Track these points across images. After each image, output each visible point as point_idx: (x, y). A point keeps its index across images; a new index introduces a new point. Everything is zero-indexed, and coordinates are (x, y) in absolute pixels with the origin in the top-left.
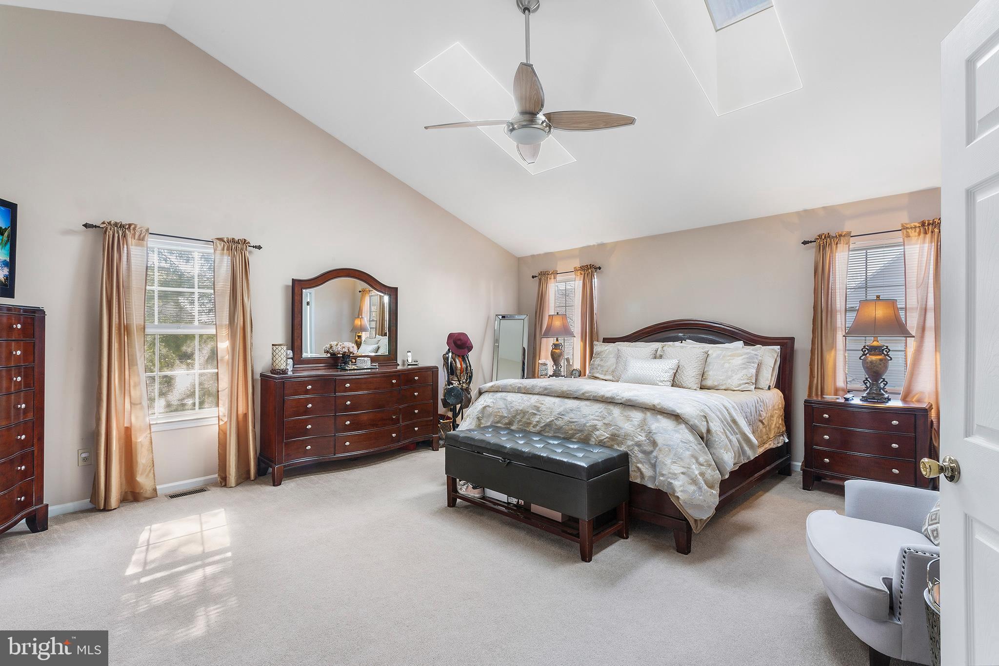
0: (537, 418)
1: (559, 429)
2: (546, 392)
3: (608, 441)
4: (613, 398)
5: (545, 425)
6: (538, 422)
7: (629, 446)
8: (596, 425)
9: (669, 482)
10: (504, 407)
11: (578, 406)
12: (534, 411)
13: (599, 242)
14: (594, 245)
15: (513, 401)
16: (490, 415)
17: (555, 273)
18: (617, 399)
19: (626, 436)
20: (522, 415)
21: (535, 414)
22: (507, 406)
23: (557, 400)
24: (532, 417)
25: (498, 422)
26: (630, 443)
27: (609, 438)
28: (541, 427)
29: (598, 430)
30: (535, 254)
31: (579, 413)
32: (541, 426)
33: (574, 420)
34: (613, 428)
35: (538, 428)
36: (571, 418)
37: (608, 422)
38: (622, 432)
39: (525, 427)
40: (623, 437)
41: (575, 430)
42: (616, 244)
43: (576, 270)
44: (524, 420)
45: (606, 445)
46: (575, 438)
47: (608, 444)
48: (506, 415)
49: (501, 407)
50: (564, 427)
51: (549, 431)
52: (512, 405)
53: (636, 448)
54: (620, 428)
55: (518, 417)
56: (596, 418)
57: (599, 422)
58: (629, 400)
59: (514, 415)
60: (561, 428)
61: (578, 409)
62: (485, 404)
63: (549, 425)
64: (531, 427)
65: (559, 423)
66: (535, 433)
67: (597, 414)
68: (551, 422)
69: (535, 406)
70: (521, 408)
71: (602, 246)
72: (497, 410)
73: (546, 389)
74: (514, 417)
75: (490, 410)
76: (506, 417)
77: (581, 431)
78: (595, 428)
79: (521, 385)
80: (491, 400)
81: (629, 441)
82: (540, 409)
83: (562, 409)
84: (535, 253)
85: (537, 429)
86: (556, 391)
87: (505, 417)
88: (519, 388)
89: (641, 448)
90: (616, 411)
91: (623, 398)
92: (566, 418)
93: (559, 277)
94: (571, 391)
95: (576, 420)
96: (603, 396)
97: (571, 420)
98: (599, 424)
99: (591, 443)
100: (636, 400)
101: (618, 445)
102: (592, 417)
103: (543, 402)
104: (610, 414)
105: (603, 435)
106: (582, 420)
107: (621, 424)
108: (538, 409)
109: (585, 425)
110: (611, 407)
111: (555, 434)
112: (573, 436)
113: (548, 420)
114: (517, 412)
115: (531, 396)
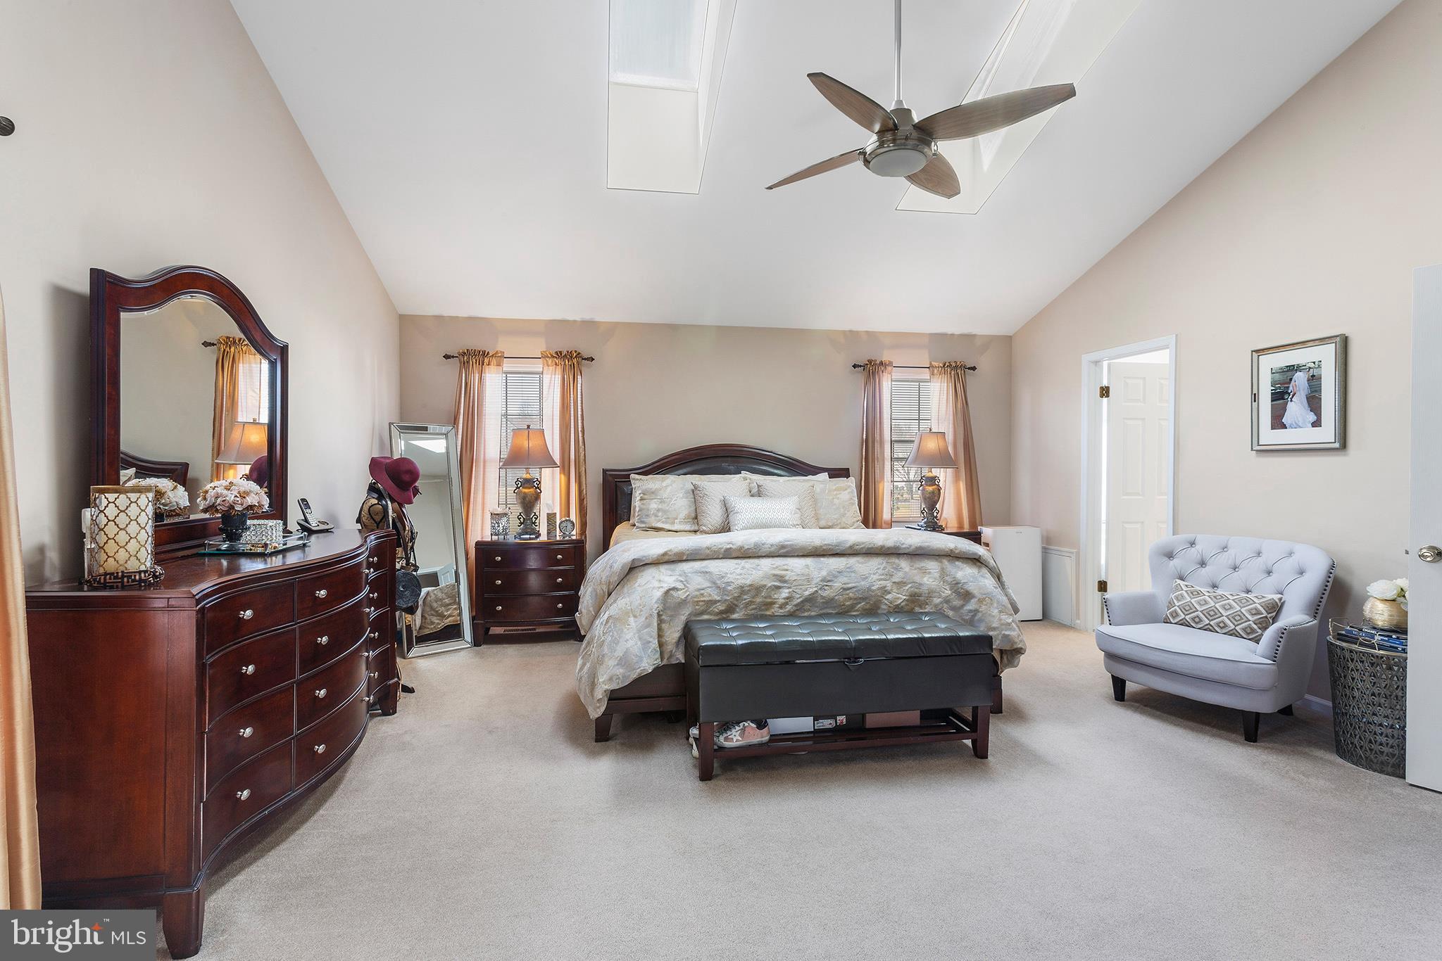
0: (785, 593)
1: (829, 602)
2: (782, 551)
3: (906, 605)
4: (897, 548)
5: (802, 602)
6: (787, 598)
7: (936, 606)
8: (885, 587)
9: (1004, 634)
10: (708, 584)
11: (848, 566)
12: (776, 584)
13: (587, 317)
14: (575, 321)
15: (727, 573)
16: (683, 603)
17: (500, 357)
18: (905, 548)
19: (931, 593)
20: (753, 593)
21: (778, 588)
22: (714, 583)
23: (809, 561)
24: (773, 593)
25: (702, 613)
26: (937, 601)
27: (907, 600)
28: (795, 605)
29: (890, 593)
30: (445, 314)
31: (853, 574)
32: (795, 603)
33: (850, 585)
34: (910, 585)
35: (789, 607)
36: (845, 584)
37: (900, 580)
38: (924, 589)
39: (763, 610)
40: (927, 595)
41: (856, 599)
42: (615, 326)
43: (544, 356)
44: (758, 600)
45: (905, 610)
46: (857, 611)
47: (906, 608)
48: (718, 598)
49: (704, 586)
50: (836, 598)
51: (807, 608)
52: (726, 580)
53: (945, 605)
54: (920, 584)
55: (745, 597)
56: (883, 577)
57: (888, 582)
58: (921, 548)
59: (736, 595)
60: (833, 599)
61: (850, 570)
62: (666, 587)
63: (810, 600)
64: (776, 609)
65: (827, 593)
66: (784, 616)
67: (880, 571)
68: (813, 594)
69: (774, 575)
70: (748, 582)
71: (589, 325)
72: (698, 593)
73: (783, 547)
74: (737, 598)
75: (681, 595)
76: (719, 601)
77: (864, 599)
78: (885, 591)
79: (731, 546)
80: (674, 578)
81: (935, 599)
82: (787, 578)
83: (824, 573)
84: (447, 312)
85: (787, 610)
86: (802, 548)
87: (716, 602)
88: (728, 550)
89: (951, 604)
90: (904, 564)
91: (910, 546)
92: (837, 585)
93: (508, 365)
94: (829, 545)
95: (854, 585)
96: (882, 547)
97: (845, 586)
98: (889, 585)
99: (879, 612)
100: (928, 547)
101: (921, 607)
102: (875, 577)
103: (786, 567)
104: (898, 568)
105: (898, 598)
106: (863, 583)
107: (917, 579)
108: (781, 579)
109: (869, 589)
110: (895, 560)
111: (822, 612)
112: (852, 607)
113: (807, 593)
114: (742, 590)
115: (756, 561)
